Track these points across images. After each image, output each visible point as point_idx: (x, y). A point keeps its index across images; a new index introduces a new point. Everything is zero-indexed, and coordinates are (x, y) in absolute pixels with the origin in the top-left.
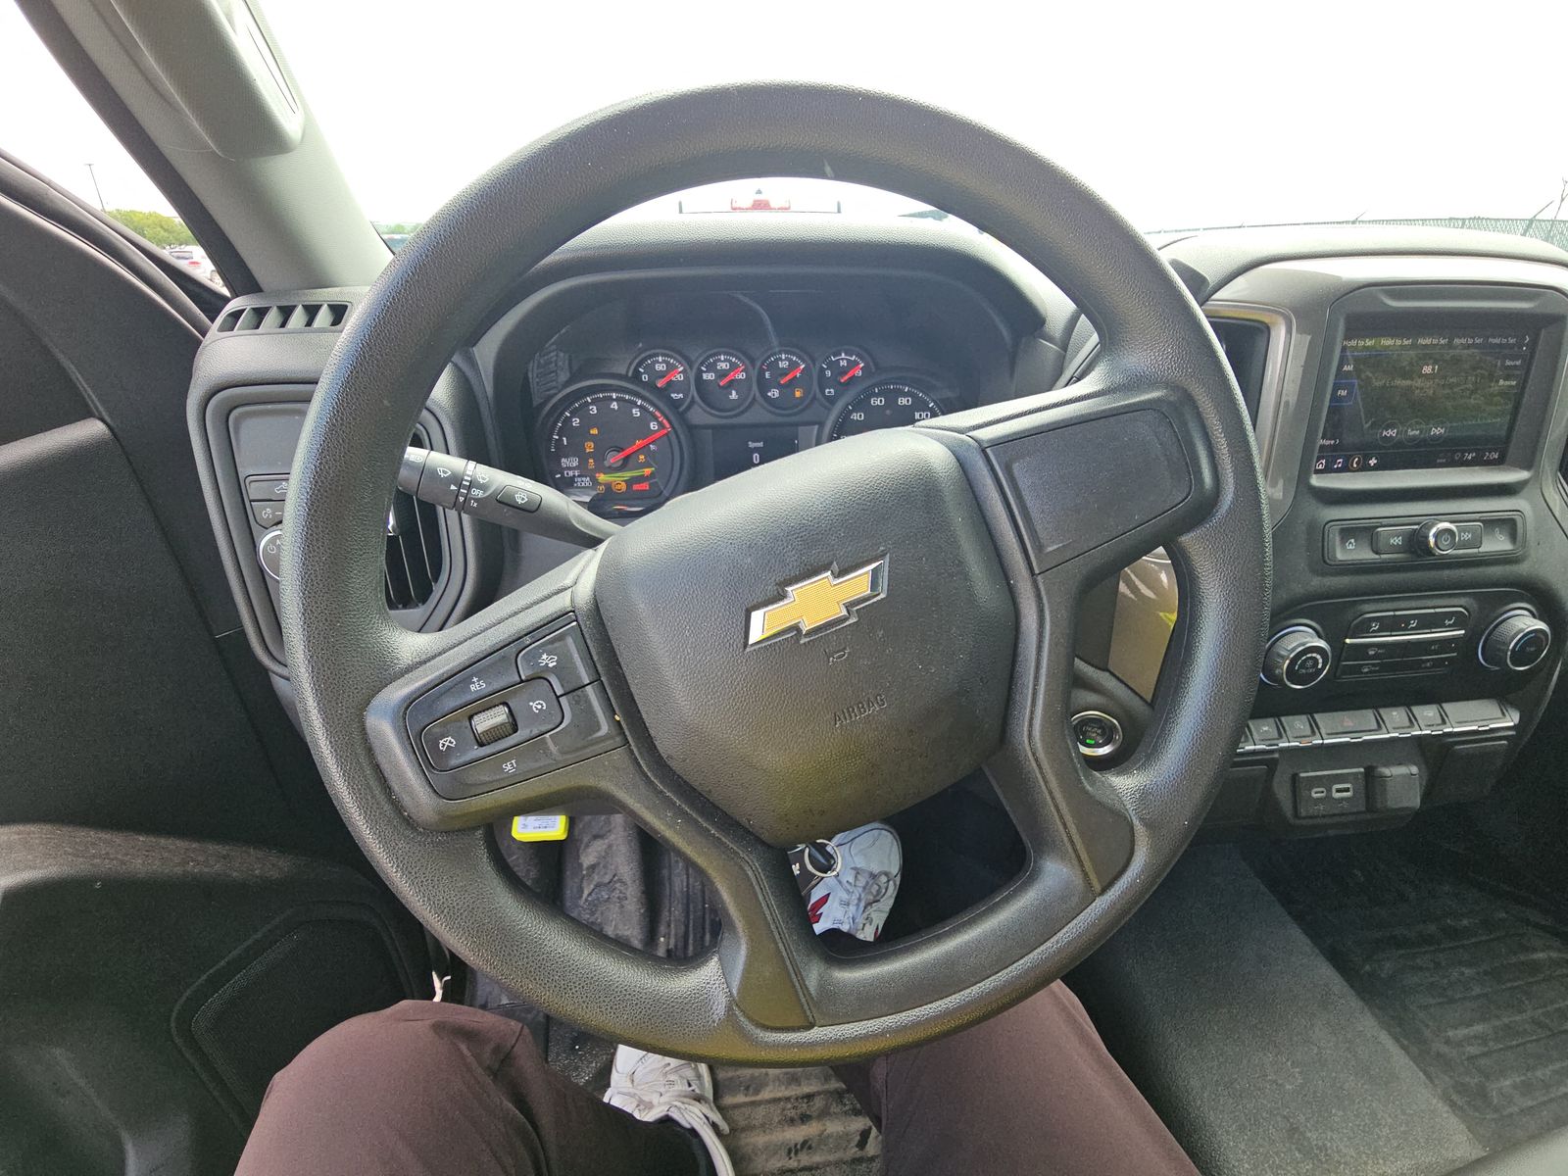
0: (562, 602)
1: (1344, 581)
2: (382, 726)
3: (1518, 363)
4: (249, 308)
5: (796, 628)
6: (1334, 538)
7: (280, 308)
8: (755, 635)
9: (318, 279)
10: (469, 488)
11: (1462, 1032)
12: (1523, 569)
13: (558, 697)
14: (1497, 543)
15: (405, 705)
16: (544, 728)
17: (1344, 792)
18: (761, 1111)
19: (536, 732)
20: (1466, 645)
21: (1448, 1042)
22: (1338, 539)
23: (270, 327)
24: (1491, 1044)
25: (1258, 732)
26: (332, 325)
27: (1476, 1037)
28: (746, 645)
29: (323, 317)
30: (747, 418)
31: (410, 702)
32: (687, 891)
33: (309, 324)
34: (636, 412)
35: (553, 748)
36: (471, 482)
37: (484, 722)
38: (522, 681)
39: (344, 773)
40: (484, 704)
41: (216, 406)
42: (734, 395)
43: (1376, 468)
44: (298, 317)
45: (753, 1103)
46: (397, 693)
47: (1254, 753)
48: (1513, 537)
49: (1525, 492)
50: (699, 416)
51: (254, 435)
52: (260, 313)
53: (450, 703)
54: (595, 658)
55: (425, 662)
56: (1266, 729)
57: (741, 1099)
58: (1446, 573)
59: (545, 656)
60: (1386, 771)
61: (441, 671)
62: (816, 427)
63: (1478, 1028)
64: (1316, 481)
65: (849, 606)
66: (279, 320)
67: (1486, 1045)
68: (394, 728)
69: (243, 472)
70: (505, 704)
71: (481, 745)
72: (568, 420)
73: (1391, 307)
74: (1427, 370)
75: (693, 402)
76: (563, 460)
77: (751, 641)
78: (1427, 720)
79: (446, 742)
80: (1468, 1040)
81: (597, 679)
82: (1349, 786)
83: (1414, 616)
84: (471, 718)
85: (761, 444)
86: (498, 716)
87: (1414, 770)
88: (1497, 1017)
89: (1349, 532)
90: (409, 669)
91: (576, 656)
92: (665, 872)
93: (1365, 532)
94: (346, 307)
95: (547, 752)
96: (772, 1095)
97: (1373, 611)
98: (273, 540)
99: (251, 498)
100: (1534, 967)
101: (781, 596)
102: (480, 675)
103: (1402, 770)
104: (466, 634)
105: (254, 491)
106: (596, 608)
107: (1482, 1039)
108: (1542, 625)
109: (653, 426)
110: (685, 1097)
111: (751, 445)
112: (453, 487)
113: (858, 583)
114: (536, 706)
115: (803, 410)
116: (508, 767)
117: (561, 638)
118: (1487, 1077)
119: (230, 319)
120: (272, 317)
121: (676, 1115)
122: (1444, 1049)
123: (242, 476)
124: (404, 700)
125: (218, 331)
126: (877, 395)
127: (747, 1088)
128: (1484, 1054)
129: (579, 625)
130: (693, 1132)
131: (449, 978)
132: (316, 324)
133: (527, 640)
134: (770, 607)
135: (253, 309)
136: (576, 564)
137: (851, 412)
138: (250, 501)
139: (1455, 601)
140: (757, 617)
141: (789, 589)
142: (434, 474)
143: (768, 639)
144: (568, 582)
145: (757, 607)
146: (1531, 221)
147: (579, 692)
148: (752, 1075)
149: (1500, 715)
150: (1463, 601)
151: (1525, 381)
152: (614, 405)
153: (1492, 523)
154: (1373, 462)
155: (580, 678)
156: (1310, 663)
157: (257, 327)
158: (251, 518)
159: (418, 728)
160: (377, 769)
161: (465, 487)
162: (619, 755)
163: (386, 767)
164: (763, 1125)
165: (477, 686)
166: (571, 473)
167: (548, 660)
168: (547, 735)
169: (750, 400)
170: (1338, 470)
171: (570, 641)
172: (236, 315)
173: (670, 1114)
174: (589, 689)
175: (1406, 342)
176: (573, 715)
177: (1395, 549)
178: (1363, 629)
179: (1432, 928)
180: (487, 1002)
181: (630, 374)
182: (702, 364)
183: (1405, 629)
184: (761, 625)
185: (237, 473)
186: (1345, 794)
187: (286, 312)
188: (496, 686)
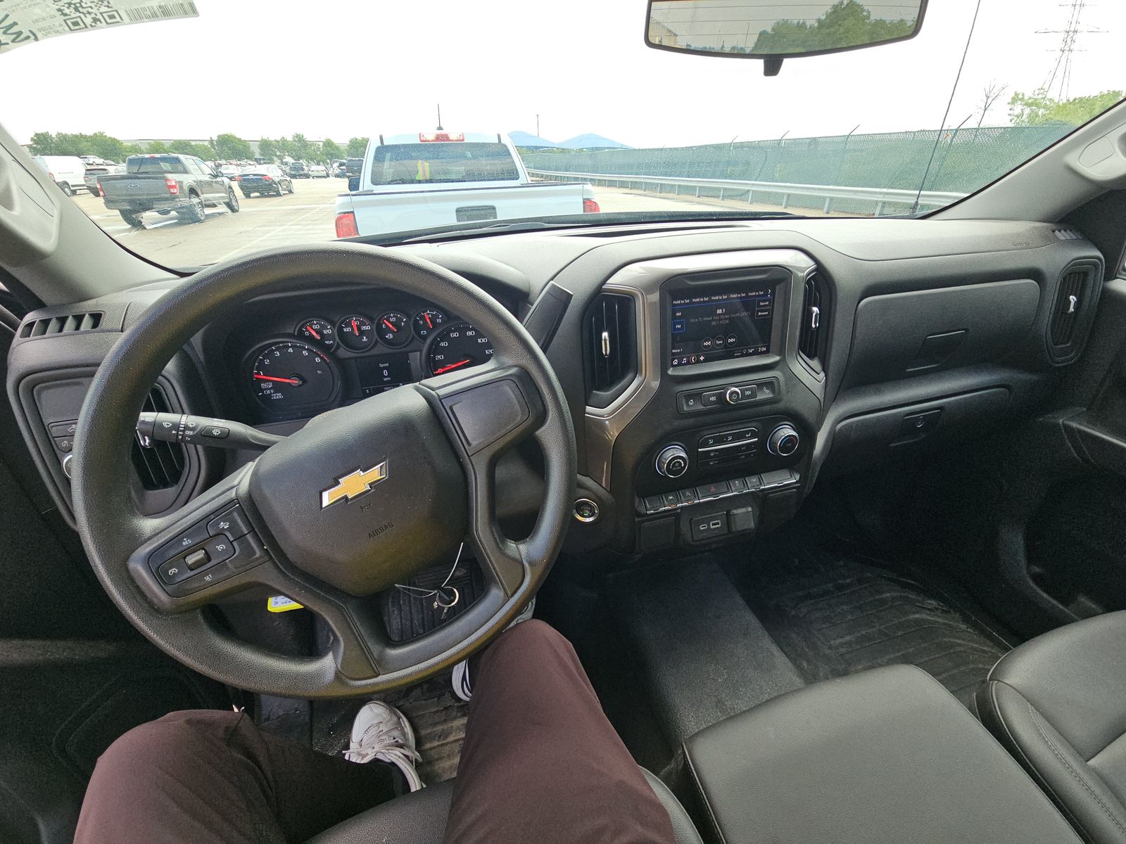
0: (233, 494)
1: (691, 421)
2: (137, 567)
3: (767, 303)
4: (38, 320)
5: (346, 497)
6: (682, 401)
7: (57, 318)
8: (325, 503)
9: (81, 295)
10: (184, 431)
11: (838, 641)
12: (781, 405)
13: (231, 542)
14: (765, 394)
15: (148, 557)
16: (226, 558)
17: (716, 525)
18: (447, 748)
19: (221, 560)
20: (761, 445)
21: (830, 648)
22: (684, 400)
23: (53, 333)
24: (853, 646)
25: (667, 499)
26: (92, 328)
27: (845, 643)
28: (321, 507)
29: (87, 323)
30: (375, 351)
31: (151, 555)
32: (402, 628)
33: (77, 328)
34: (305, 353)
35: (230, 566)
36: (184, 428)
37: (191, 560)
38: (211, 537)
39: (120, 592)
40: (191, 550)
41: (24, 387)
42: (365, 339)
43: (705, 361)
44: (70, 323)
45: (442, 745)
46: (144, 550)
47: (665, 511)
48: (773, 391)
49: (779, 367)
50: (343, 353)
51: (50, 401)
52: (45, 323)
53: (172, 552)
54: (251, 520)
55: (158, 534)
56: (671, 498)
57: (436, 743)
58: (742, 412)
59: (222, 523)
60: (735, 512)
61: (166, 538)
62: (419, 353)
63: (848, 638)
64: (670, 372)
65: (371, 485)
66: (57, 327)
67: (851, 647)
68: (143, 567)
69: (46, 422)
70: (203, 549)
71: (192, 570)
72: (262, 361)
73: (690, 285)
74: (719, 311)
75: (338, 345)
76: (262, 384)
77: (323, 506)
78: (753, 484)
79: (173, 571)
80: (842, 645)
81: (252, 530)
82: (719, 521)
83: (730, 435)
84: (185, 558)
85: (387, 365)
86: (200, 555)
87: (750, 509)
88: (859, 631)
89: (689, 396)
90: (150, 538)
91: (239, 521)
92: (386, 618)
93: (697, 395)
94: (101, 314)
95: (228, 568)
96: (455, 738)
97: (707, 435)
98: (70, 460)
99: (54, 436)
100: (883, 602)
101: (337, 483)
102: (188, 537)
103: (743, 510)
104: (180, 517)
105: (54, 431)
106: (250, 496)
107: (849, 644)
108: (794, 433)
109: (318, 360)
110: (390, 746)
111: (381, 365)
112: (174, 432)
113: (375, 474)
114: (220, 548)
115: (407, 345)
116: (208, 578)
117: (230, 513)
118: (850, 664)
119: (27, 328)
120: (53, 325)
121: (380, 757)
122: (827, 651)
123: (46, 424)
124: (148, 554)
125: (21, 337)
126: (454, 332)
127: (440, 737)
128: (849, 653)
129: (240, 505)
130: (393, 764)
131: (243, 708)
132: (83, 328)
133: (212, 517)
134: (332, 489)
135: (41, 320)
136: (241, 472)
137: (439, 342)
138: (53, 438)
139: (750, 425)
140: (325, 495)
141: (340, 480)
142: (161, 426)
143: (332, 504)
144: (235, 483)
145: (325, 490)
146: (957, 130)
147: (243, 538)
148: (443, 730)
149: (790, 477)
150: (754, 424)
151: (773, 311)
152: (291, 350)
153: (761, 385)
154: (702, 358)
155: (242, 531)
156: (677, 465)
157: (44, 333)
158: (55, 447)
159: (156, 566)
160: (137, 587)
161: (181, 431)
162: (268, 565)
163: (143, 588)
164: (449, 756)
165: (186, 542)
166: (268, 392)
167: (224, 525)
168: (227, 561)
169: (374, 342)
170: (685, 364)
171: (235, 514)
172: (31, 325)
173: (377, 757)
174: (248, 536)
175: (706, 299)
176: (241, 550)
177: (714, 402)
178: (706, 444)
179: (830, 586)
180: (269, 716)
181: (296, 333)
182: (342, 323)
183: (726, 441)
184: (327, 499)
185: (42, 421)
186: (717, 526)
187: (62, 321)
188: (198, 540)
